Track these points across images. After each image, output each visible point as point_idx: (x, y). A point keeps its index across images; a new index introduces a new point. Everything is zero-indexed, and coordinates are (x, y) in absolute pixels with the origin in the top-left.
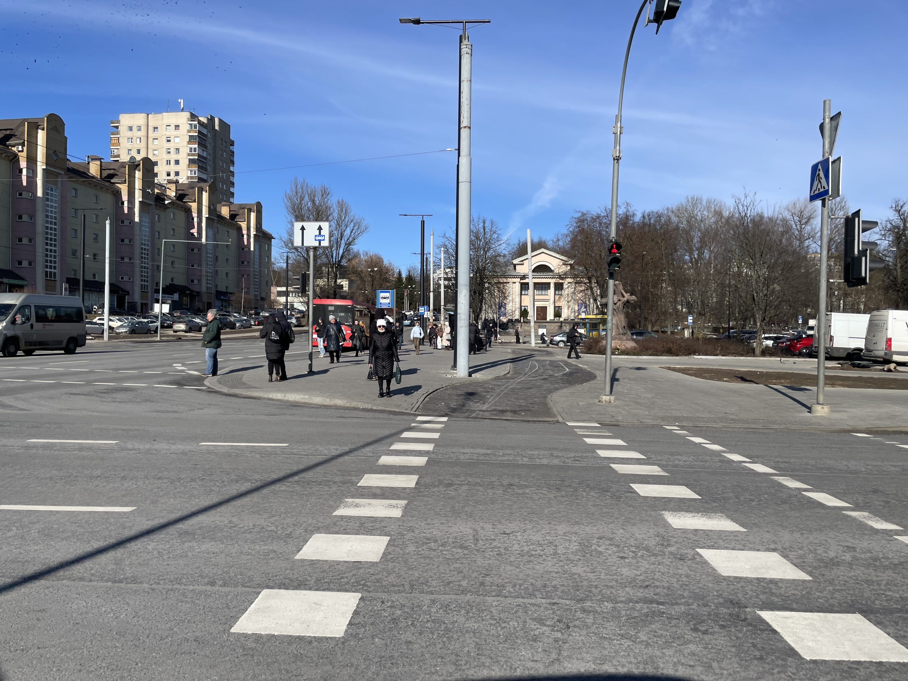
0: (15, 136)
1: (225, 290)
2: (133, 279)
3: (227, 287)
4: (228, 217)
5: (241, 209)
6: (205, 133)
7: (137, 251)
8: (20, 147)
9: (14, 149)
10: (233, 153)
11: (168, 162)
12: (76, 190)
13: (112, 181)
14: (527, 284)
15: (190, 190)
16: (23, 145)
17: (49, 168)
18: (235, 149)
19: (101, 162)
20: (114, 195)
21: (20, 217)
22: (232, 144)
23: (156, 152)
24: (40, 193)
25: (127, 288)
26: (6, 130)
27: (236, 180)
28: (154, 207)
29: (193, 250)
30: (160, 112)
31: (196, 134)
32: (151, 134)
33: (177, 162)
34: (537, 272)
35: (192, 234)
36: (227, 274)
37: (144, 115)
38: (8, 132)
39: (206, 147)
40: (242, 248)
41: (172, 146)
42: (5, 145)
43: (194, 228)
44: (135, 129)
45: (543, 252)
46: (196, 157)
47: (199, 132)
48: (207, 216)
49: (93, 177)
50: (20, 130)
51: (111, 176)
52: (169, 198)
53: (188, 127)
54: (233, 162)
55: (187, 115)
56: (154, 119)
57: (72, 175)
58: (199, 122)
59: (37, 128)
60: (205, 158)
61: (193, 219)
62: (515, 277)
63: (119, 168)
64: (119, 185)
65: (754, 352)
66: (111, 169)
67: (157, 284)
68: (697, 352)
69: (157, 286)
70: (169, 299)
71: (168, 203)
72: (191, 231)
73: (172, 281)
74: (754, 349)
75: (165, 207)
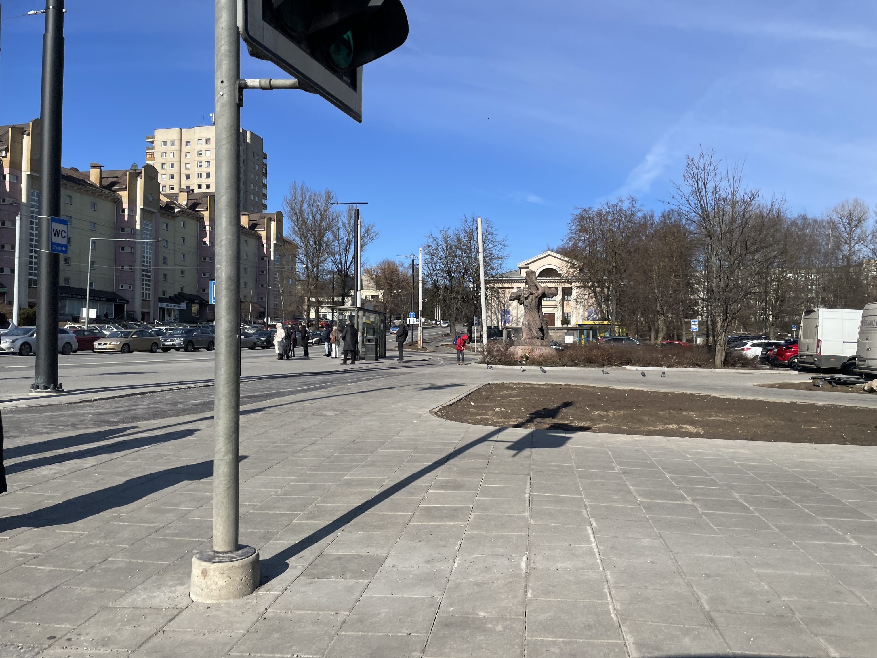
0: (1, 141)
2: (134, 288)
3: (245, 297)
4: (247, 226)
5: (261, 218)
7: (138, 259)
8: (4, 153)
10: (266, 165)
11: (200, 175)
12: (71, 197)
13: (113, 188)
15: (203, 200)
16: (6, 150)
17: (34, 174)
18: (268, 162)
19: (101, 170)
20: (115, 203)
21: (3, 224)
22: (265, 157)
23: (188, 166)
24: (24, 199)
25: (127, 296)
28: (160, 215)
29: (204, 259)
30: (192, 127)
32: (184, 149)
33: (208, 175)
34: (543, 276)
35: (205, 243)
36: (245, 283)
37: (176, 130)
40: (262, 257)
41: (203, 159)
43: (206, 236)
44: (168, 143)
45: (549, 255)
49: (92, 185)
50: (6, 136)
51: (112, 184)
52: (179, 206)
54: (266, 175)
56: (187, 134)
59: (23, 134)
61: (205, 228)
62: (519, 282)
63: (122, 176)
64: (120, 193)
65: (714, 362)
66: (113, 177)
67: (164, 293)
68: (631, 362)
69: (164, 295)
70: (175, 308)
71: (178, 212)
72: (203, 240)
73: (182, 290)
74: (715, 357)
75: (174, 216)
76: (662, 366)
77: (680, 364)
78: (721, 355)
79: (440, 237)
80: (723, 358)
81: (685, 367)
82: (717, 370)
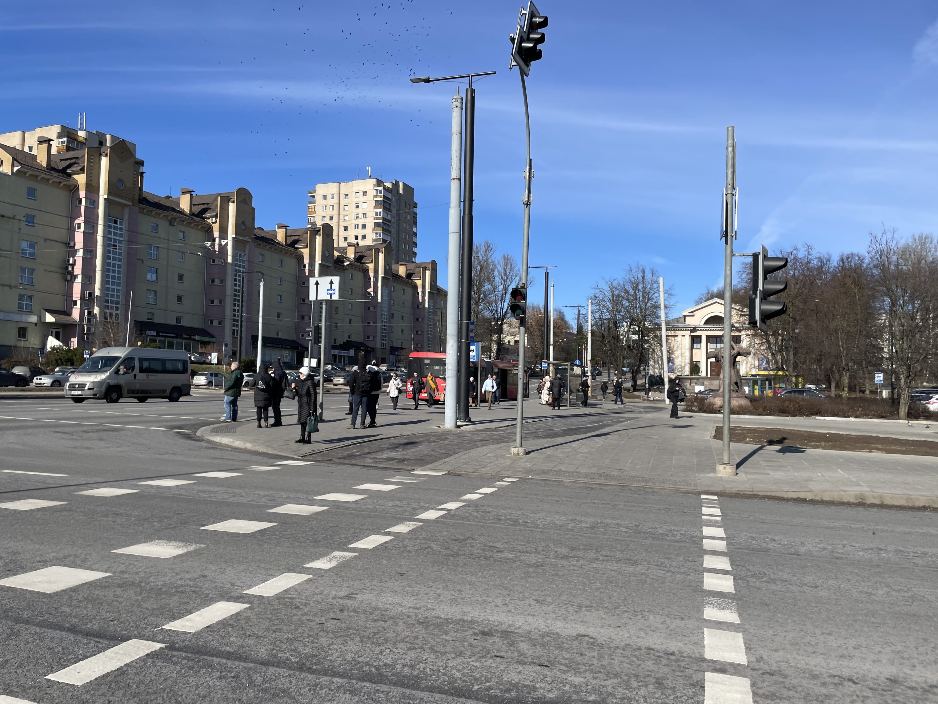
0: (211, 209)
1: (400, 346)
3: (402, 343)
4: (404, 276)
5: (417, 267)
6: (390, 197)
8: (214, 219)
9: (209, 221)
10: (416, 214)
11: (357, 227)
12: (263, 255)
13: (296, 246)
14: (700, 337)
15: (368, 252)
16: (216, 216)
17: (237, 237)
18: (418, 210)
19: (286, 229)
20: (297, 259)
21: (213, 281)
22: (415, 205)
23: (346, 218)
24: (230, 260)
26: (204, 204)
27: (418, 240)
28: (333, 268)
29: (369, 308)
30: (350, 181)
31: (382, 199)
32: (343, 202)
33: (364, 226)
34: (710, 324)
35: (369, 293)
36: (402, 330)
37: (336, 184)
38: (205, 206)
39: (390, 211)
40: (417, 305)
41: (360, 211)
42: (202, 218)
43: (371, 287)
44: (328, 197)
45: (716, 302)
46: (381, 221)
47: (384, 197)
48: (383, 275)
49: (279, 243)
50: (215, 204)
51: (296, 242)
52: (348, 259)
53: (374, 193)
54: (415, 224)
55: (374, 181)
56: (345, 187)
57: (260, 242)
58: (385, 188)
59: (229, 202)
60: (390, 221)
61: (370, 279)
62: (683, 330)
63: (303, 234)
64: (302, 250)
65: (898, 413)
66: (295, 236)
67: (335, 340)
68: (820, 412)
69: (335, 343)
70: (345, 355)
71: (347, 265)
72: (368, 290)
73: (349, 338)
74: (898, 410)
75: (344, 269)
76: (849, 417)
77: (866, 415)
78: (905, 408)
79: (606, 288)
80: (907, 411)
81: (871, 418)
82: (901, 421)
